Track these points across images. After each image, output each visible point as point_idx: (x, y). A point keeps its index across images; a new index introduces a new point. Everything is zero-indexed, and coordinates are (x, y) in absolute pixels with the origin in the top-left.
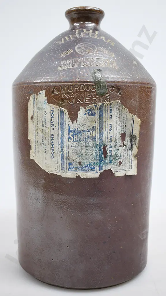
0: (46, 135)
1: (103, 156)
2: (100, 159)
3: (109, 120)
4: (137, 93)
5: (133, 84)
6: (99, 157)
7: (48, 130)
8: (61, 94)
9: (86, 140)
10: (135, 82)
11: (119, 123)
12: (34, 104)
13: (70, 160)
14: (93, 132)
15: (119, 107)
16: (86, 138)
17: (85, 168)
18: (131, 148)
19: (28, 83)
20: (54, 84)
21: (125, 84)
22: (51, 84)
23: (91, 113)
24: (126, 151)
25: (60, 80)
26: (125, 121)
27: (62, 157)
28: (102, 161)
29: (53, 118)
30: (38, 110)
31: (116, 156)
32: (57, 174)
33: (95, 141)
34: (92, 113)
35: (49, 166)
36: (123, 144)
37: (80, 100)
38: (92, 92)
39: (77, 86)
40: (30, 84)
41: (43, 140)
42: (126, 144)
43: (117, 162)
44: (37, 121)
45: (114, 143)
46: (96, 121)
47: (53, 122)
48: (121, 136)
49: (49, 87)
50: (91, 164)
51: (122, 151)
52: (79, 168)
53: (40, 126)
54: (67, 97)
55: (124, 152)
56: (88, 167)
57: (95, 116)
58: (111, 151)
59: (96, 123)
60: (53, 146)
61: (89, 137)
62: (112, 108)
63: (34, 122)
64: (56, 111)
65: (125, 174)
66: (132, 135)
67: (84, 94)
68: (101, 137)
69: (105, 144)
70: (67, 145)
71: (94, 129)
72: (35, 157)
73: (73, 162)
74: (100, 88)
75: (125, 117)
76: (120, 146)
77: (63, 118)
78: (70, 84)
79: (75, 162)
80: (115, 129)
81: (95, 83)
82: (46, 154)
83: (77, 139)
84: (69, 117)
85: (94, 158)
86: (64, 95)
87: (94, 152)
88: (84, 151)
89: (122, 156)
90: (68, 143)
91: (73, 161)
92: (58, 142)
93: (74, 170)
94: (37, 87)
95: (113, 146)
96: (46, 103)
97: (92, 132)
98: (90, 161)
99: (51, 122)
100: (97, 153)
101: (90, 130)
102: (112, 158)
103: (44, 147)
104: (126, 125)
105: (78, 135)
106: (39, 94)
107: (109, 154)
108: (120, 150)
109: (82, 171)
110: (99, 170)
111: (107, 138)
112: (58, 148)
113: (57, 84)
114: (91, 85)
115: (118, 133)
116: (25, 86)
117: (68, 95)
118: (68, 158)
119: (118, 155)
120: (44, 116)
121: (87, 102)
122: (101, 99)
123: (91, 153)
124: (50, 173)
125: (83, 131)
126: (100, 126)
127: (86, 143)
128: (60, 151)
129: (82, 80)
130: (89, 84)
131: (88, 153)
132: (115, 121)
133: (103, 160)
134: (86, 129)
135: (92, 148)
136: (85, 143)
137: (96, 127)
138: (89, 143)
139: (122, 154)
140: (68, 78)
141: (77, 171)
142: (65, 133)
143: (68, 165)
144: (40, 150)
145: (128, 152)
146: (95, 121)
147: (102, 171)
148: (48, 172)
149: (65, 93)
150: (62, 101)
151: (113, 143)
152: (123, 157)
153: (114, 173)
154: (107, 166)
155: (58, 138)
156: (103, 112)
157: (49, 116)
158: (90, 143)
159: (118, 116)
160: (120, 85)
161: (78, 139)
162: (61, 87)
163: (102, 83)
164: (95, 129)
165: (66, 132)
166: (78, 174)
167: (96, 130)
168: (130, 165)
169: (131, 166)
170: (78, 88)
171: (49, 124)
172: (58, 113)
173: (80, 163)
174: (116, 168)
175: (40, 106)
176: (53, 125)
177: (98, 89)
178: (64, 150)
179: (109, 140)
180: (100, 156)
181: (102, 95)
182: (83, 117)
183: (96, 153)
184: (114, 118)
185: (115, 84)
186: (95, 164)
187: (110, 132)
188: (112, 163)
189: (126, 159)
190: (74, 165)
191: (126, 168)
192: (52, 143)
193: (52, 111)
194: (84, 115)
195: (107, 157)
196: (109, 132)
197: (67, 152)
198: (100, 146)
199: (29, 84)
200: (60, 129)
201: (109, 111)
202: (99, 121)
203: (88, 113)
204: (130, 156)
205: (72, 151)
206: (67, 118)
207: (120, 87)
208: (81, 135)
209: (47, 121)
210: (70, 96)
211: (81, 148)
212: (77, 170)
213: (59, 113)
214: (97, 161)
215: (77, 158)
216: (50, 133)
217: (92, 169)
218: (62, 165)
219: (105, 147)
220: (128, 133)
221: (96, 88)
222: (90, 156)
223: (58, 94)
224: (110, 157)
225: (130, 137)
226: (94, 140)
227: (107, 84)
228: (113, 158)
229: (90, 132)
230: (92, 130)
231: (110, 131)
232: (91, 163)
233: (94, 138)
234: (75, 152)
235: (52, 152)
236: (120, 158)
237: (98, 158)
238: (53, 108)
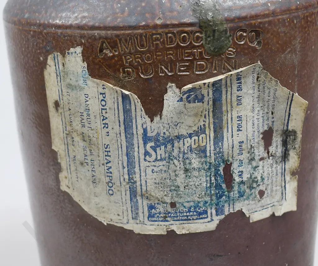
0: (93, 146)
1: (224, 186)
2: (219, 193)
3: (236, 107)
4: (297, 33)
5: (288, 16)
6: (216, 189)
7: (95, 135)
8: (119, 55)
9: (186, 156)
10: (292, 10)
11: (259, 109)
12: (57, 75)
13: (150, 200)
14: (200, 138)
15: (258, 74)
16: (186, 151)
17: (185, 214)
18: (285, 157)
19: (40, 25)
20: (103, 33)
21: (271, 18)
22: (94, 32)
23: (193, 96)
24: (275, 166)
25: (115, 24)
26: (271, 103)
27: (133, 193)
28: (221, 197)
29: (106, 109)
30: (70, 91)
31: (253, 181)
32: (123, 228)
33: (206, 156)
34: (196, 96)
35: (104, 210)
36: (268, 153)
37: (167, 69)
38: (195, 47)
39: (158, 36)
40: (45, 29)
41: (86, 156)
42: (274, 152)
43: (255, 193)
44: (68, 112)
45: (248, 155)
46: (207, 112)
47: (107, 118)
48: (262, 138)
49: (89, 40)
50: (198, 206)
51: (265, 169)
52: (172, 215)
53: (77, 125)
54: (136, 62)
55: (270, 169)
56: (191, 212)
57: (203, 103)
58: (241, 174)
59: (205, 117)
60: (110, 170)
61: (191, 150)
62: (243, 81)
63: (63, 114)
64: (111, 94)
65: (271, 213)
66: (287, 130)
67: (177, 54)
68: (218, 147)
69: (228, 160)
70: (142, 169)
71: (202, 130)
72: (71, 189)
73: (158, 204)
74: (214, 36)
75: (272, 94)
76: (262, 159)
77: (130, 110)
78: (140, 31)
79: (162, 204)
80: (250, 124)
81: (200, 27)
82: (95, 184)
83: (163, 156)
84: (142, 109)
85: (203, 193)
86: (129, 59)
87: (204, 179)
88: (180, 180)
89: (266, 179)
90: (143, 164)
91: (158, 202)
92: (120, 162)
93: (161, 219)
94: (62, 36)
95: (246, 161)
96: (87, 75)
97: (196, 138)
98: (197, 199)
99: (102, 118)
100: (211, 180)
101: (193, 134)
102: (244, 188)
103: (90, 171)
104: (275, 111)
105: (166, 147)
106: (69, 53)
107: (237, 179)
108: (260, 168)
109: (179, 220)
110: (217, 215)
111: (233, 148)
112: (122, 174)
113: (109, 32)
114: (192, 32)
115: (256, 133)
116: (34, 32)
117: (138, 58)
118: (145, 196)
119: (256, 178)
120: (84, 105)
121: (183, 71)
122: (216, 62)
123: (197, 184)
124: (107, 224)
125: (176, 136)
126: (214, 123)
127: (185, 164)
128: (127, 181)
129: (168, 22)
130: (187, 29)
131: (191, 183)
132: (249, 107)
133: (224, 195)
134: (184, 133)
135: (198, 171)
136: (182, 164)
137: (207, 126)
138: (193, 161)
139: (265, 175)
140: (134, 18)
141: (167, 221)
142: (135, 142)
143: (146, 209)
144: (82, 177)
145: (279, 167)
146: (204, 113)
147: (223, 217)
148: (103, 222)
149: (130, 53)
150: (124, 72)
151: (245, 156)
152: (268, 179)
153: (249, 216)
154: (233, 204)
155: (120, 153)
156: (222, 92)
157: (95, 106)
158: (196, 162)
159: (256, 96)
160: (260, 23)
161: (167, 155)
162: (120, 40)
163: (216, 25)
164: (205, 131)
165: (138, 140)
166: (171, 226)
167: (207, 132)
168: (282, 193)
169: (284, 195)
170: (159, 40)
171: (98, 124)
172: (116, 99)
173: (173, 205)
174: (254, 206)
175: (73, 83)
176: (106, 126)
177: (209, 39)
178: (135, 179)
179: (236, 150)
180: (218, 186)
181: (218, 53)
182: (176, 105)
183: (209, 181)
184: (247, 101)
185: (247, 23)
186: (207, 204)
187: (238, 133)
188: (245, 197)
189: (274, 182)
190: (160, 208)
191: (274, 200)
192: (107, 163)
193: (101, 94)
194: (178, 101)
195: (232, 187)
196: (235, 133)
197: (143, 183)
198: (217, 168)
199: (42, 28)
200: (123, 135)
201: (235, 87)
202: (213, 111)
203: (188, 97)
204: (283, 174)
205: (155, 181)
206: (137, 110)
207: (259, 27)
208: (173, 146)
209: (92, 117)
210: (143, 60)
211: (174, 174)
212: (168, 219)
213: (118, 99)
214: (211, 197)
215: (165, 195)
216: (100, 143)
217: (200, 214)
218: (133, 209)
219: (228, 167)
220: (278, 127)
221: (202, 37)
222: (195, 189)
223: (112, 56)
224: (239, 186)
225: (282, 135)
226: (203, 155)
227: (229, 25)
228: (246, 186)
229: (193, 138)
230: (197, 133)
231: (239, 130)
232: (199, 202)
233: (202, 151)
234: (160, 184)
235: (109, 182)
236: (261, 184)
237: (213, 192)
238: (103, 88)
